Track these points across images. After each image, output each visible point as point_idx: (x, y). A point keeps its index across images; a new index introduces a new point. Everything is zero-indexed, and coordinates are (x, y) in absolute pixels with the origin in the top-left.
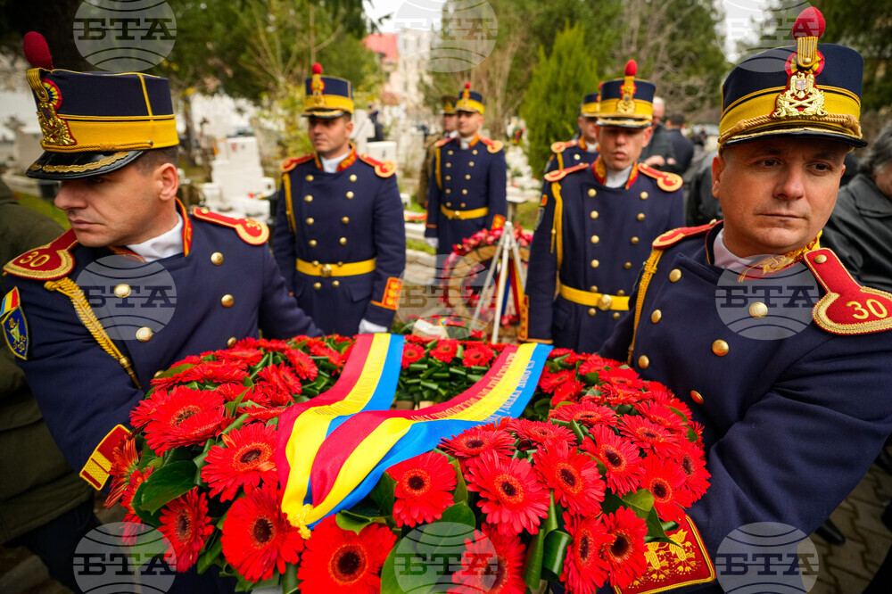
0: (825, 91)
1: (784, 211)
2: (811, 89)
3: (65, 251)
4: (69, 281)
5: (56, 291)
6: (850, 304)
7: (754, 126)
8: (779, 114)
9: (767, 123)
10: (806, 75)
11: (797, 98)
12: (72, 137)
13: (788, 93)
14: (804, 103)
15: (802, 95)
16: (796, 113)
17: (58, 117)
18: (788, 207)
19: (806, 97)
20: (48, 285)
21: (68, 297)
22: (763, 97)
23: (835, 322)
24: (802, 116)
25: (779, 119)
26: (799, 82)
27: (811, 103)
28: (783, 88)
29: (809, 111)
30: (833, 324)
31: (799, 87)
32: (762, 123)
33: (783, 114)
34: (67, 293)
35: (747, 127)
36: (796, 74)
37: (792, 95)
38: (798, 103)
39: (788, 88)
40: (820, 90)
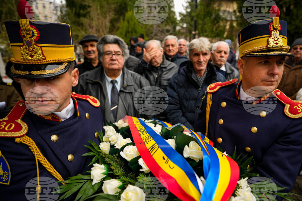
0: (283, 37)
1: (273, 80)
2: (278, 37)
3: (20, 120)
4: (27, 137)
5: (21, 143)
6: (295, 108)
7: (260, 50)
8: (270, 46)
9: (265, 49)
10: (276, 31)
11: (274, 40)
12: (44, 56)
13: (272, 38)
14: (277, 42)
15: (276, 39)
16: (275, 45)
17: (36, 45)
18: (274, 78)
19: (277, 40)
20: (17, 140)
21: (27, 145)
22: (262, 39)
23: (293, 114)
24: (277, 46)
25: (269, 48)
26: (275, 34)
27: (279, 42)
28: (269, 36)
29: (279, 45)
30: (293, 115)
31: (275, 36)
32: (264, 49)
33: (271, 46)
34: (27, 144)
35: (258, 50)
36: (273, 31)
37: (273, 39)
38: (275, 42)
39: (271, 36)
40: (281, 37)
